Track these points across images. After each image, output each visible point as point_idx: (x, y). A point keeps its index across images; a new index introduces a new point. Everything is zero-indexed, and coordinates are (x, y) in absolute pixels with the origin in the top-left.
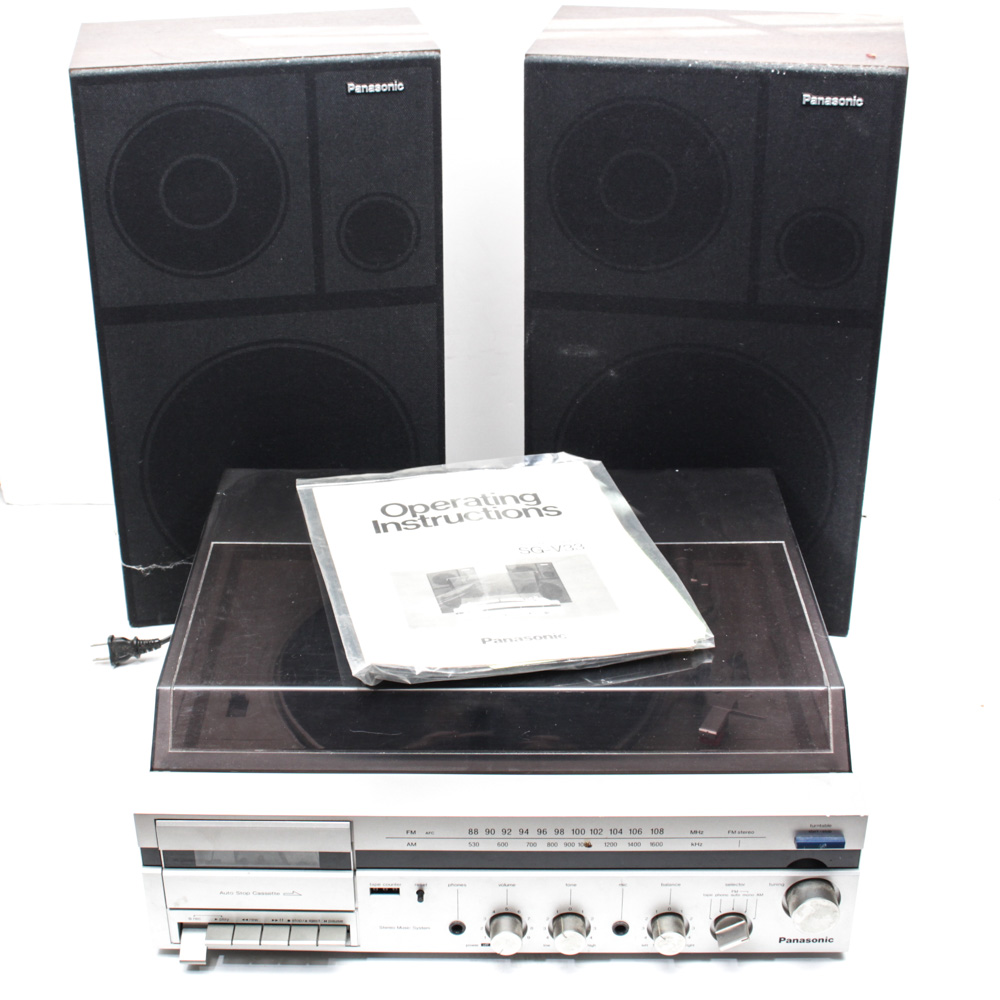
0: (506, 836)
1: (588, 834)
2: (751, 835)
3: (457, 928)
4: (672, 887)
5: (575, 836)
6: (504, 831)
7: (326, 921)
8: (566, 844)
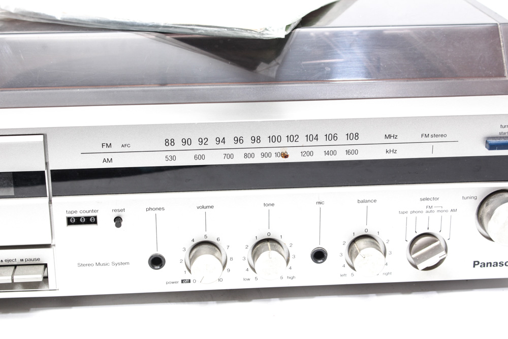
0: (203, 146)
1: (284, 142)
2: (443, 139)
3: (157, 262)
4: (369, 204)
5: (272, 144)
6: (201, 141)
7: (22, 260)
8: (263, 155)
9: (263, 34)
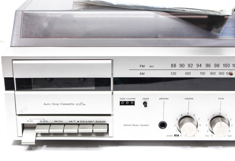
0: (190, 68)
1: (231, 67)
3: (163, 125)
5: (225, 68)
6: (189, 65)
7: (97, 122)
8: (220, 73)
9: (220, 13)
